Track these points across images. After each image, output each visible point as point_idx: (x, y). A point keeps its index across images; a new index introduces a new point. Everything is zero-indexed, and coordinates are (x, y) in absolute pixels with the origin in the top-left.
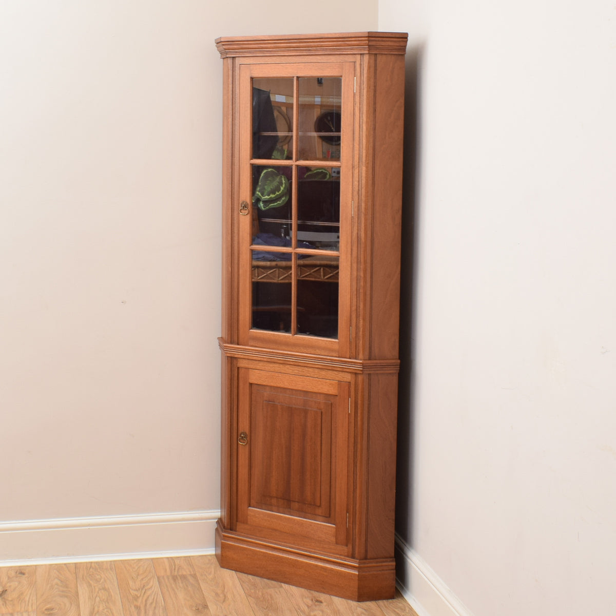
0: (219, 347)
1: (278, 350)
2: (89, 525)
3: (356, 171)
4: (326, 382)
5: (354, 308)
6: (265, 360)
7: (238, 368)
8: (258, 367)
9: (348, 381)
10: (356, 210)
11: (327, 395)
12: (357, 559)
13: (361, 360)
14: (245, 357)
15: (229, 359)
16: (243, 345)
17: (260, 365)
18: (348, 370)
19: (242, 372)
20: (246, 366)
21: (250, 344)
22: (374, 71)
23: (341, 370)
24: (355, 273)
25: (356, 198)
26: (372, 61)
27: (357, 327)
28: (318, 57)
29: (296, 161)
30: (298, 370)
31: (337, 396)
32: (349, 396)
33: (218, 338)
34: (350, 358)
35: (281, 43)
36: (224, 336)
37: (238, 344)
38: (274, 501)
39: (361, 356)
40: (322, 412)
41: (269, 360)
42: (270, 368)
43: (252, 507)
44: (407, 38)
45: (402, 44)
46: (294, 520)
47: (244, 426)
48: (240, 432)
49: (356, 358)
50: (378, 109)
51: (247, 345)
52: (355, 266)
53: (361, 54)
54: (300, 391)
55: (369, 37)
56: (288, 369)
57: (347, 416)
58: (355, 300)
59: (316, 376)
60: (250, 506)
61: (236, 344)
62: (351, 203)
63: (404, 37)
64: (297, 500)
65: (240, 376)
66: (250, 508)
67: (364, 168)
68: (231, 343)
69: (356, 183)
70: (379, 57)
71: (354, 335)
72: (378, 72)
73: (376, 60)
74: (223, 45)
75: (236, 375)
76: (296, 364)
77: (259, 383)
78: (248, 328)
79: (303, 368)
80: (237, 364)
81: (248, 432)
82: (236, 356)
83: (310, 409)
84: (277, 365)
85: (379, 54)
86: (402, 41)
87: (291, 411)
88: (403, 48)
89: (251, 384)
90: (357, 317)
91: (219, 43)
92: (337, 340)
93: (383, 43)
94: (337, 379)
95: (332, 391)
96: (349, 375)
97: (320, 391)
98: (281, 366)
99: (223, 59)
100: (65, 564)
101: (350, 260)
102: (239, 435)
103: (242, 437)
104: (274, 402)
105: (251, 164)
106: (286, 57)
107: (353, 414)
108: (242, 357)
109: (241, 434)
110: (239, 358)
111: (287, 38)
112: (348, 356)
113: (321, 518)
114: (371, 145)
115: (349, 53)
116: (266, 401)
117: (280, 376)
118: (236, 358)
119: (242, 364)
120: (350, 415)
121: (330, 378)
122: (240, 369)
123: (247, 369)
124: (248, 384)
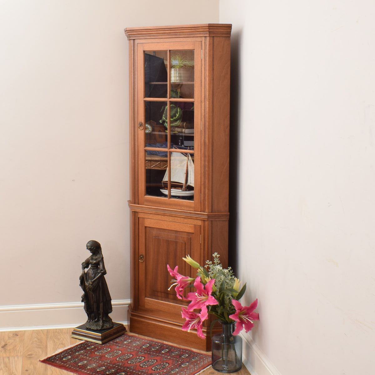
0: (128, 206)
1: (160, 207)
2: (55, 308)
3: (203, 104)
4: (187, 226)
5: (202, 183)
6: (153, 213)
7: (139, 218)
8: (150, 217)
9: (200, 225)
10: (203, 126)
11: (188, 233)
12: (206, 327)
13: (207, 213)
14: (142, 211)
15: (134, 212)
16: (141, 205)
17: (151, 216)
18: (200, 219)
19: (140, 220)
20: (143, 216)
21: (145, 204)
22: (213, 46)
23: (195, 218)
24: (203, 163)
25: (203, 119)
26: (211, 41)
27: (204, 194)
28: (181, 39)
29: (169, 99)
31: (193, 233)
32: (200, 234)
33: (128, 201)
34: (201, 212)
35: (160, 31)
36: (131, 200)
37: (138, 204)
38: (159, 294)
39: (207, 210)
40: (185, 243)
41: (155, 213)
42: (155, 218)
43: (147, 297)
44: (231, 27)
45: (229, 30)
46: (171, 305)
47: (142, 251)
48: (140, 254)
49: (204, 212)
50: (215, 68)
51: (143, 205)
52: (203, 158)
53: (205, 37)
54: (173, 230)
55: (209, 27)
56: (166, 218)
58: (203, 178)
59: (182, 222)
60: (146, 297)
61: (137, 204)
62: (200, 122)
63: (229, 27)
64: (172, 293)
65: (140, 222)
66: (146, 298)
67: (207, 103)
68: (135, 203)
69: (203, 111)
70: (215, 38)
71: (203, 198)
72: (215, 47)
73: (213, 40)
74: (128, 32)
75: (138, 221)
76: (171, 215)
77: (150, 226)
78: (144, 195)
79: (174, 217)
80: (138, 215)
81: (144, 254)
82: (137, 211)
83: (179, 241)
84: (160, 216)
85: (215, 36)
86: (228, 29)
87: (168, 242)
88: (229, 33)
89: (146, 227)
90: (204, 188)
91: (126, 31)
92: (193, 202)
93: (217, 30)
94: (193, 223)
95: (191, 231)
96: (200, 221)
97: (184, 231)
98: (163, 216)
99: (129, 40)
100: (41, 330)
101: (200, 155)
102: (139, 256)
103: (141, 258)
104: (158, 237)
105: (144, 101)
106: (163, 39)
107: (203, 244)
108: (140, 211)
109: (140, 256)
111: (163, 28)
112: (200, 211)
113: (185, 303)
114: (212, 89)
115: (198, 36)
116: (154, 236)
117: (162, 222)
119: (141, 215)
120: (200, 244)
121: (189, 223)
122: (140, 218)
123: (144, 218)
124: (144, 227)
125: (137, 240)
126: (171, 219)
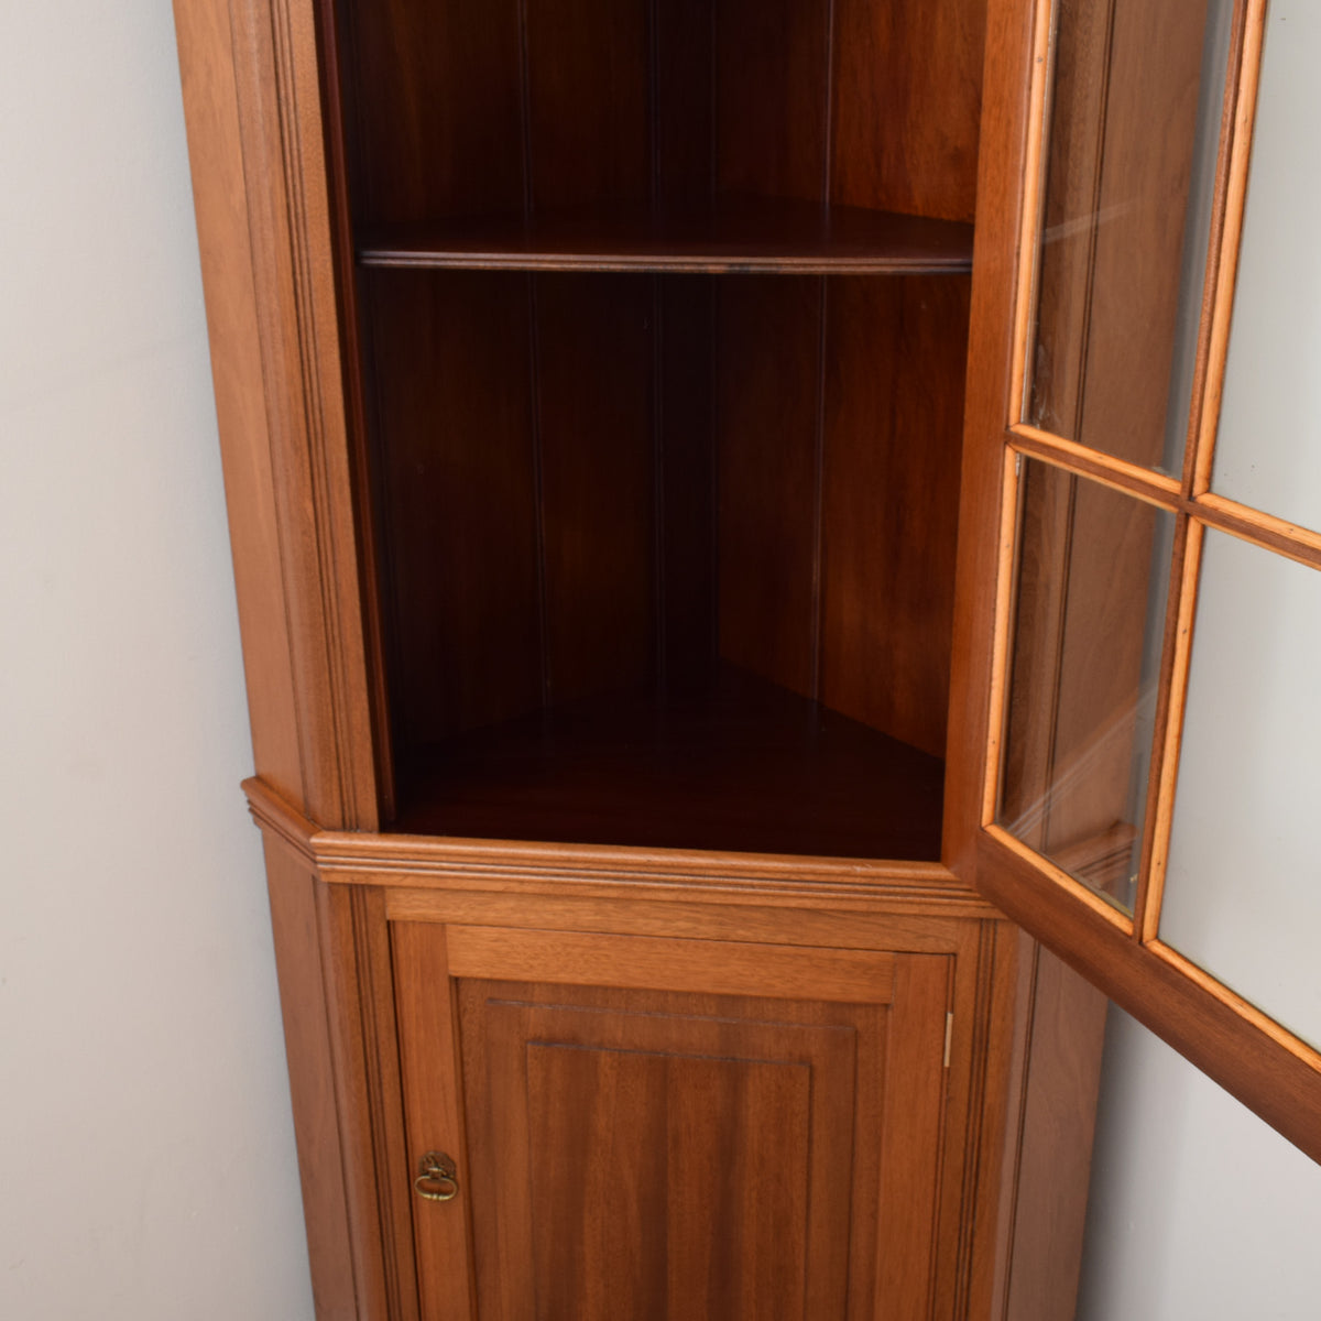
0: (249, 817)
4: (834, 961)
6: (529, 888)
7: (390, 925)
8: (490, 916)
9: (946, 948)
11: (838, 1010)
14: (422, 882)
17: (503, 909)
19: (409, 936)
20: (434, 914)
23: (915, 910)
30: (699, 921)
31: (887, 1006)
32: (949, 1006)
33: (246, 784)
36: (287, 774)
40: (812, 1069)
41: (549, 889)
42: (550, 917)
47: (436, 1128)
48: (419, 1157)
56: (644, 917)
57: (935, 1077)
59: (782, 938)
65: (401, 952)
76: (682, 897)
80: (383, 908)
81: (456, 1153)
82: (377, 880)
83: (756, 1057)
87: (661, 1070)
89: (457, 981)
94: (889, 943)
95: (860, 991)
96: (952, 927)
97: (804, 994)
98: (610, 906)
102: (416, 1168)
103: (434, 1177)
104: (577, 1042)
107: (965, 1069)
108: (408, 882)
109: (425, 1164)
110: (392, 887)
116: (538, 1040)
117: (604, 943)
118: (381, 888)
119: (403, 908)
120: (947, 1074)
121: (853, 943)
122: (400, 929)
123: (438, 927)
124: (445, 984)
125: (389, 1070)
126: (687, 919)
